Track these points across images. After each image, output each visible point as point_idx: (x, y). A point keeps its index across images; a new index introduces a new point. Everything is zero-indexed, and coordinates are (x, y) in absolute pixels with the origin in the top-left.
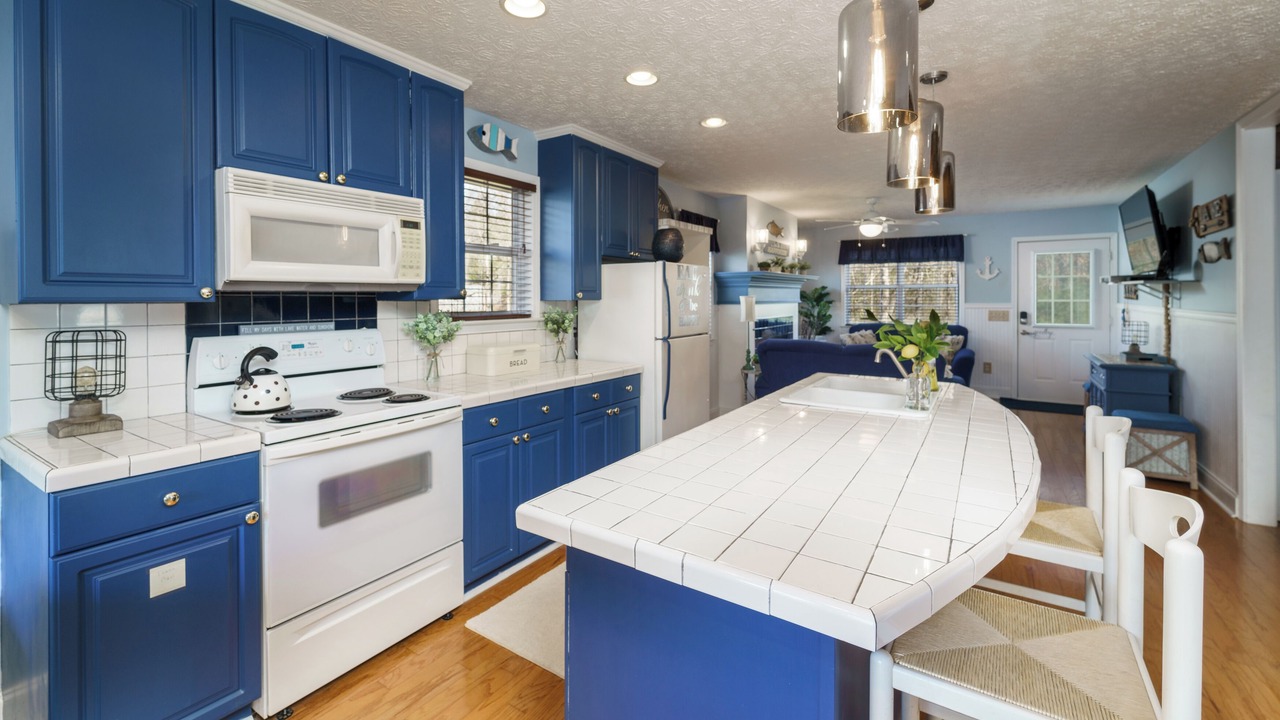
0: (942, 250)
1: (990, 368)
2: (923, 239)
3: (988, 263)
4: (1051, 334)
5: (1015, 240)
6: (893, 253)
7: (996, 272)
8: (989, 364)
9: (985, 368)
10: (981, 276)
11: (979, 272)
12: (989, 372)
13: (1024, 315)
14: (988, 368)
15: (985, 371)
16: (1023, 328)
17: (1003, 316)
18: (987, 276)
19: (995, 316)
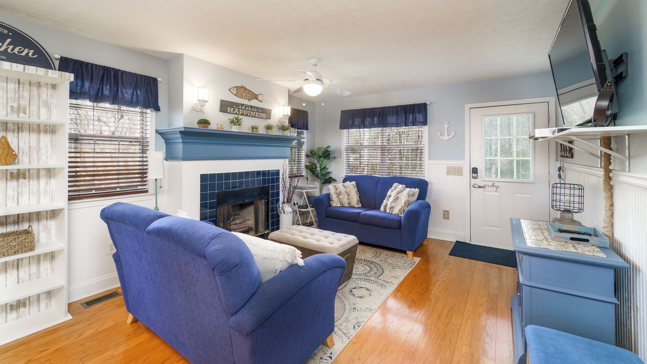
0: (411, 116)
1: (448, 215)
2: (397, 107)
3: (446, 126)
4: (497, 187)
5: (467, 106)
6: (376, 119)
7: (453, 133)
8: (448, 212)
9: (444, 215)
10: (441, 137)
11: (439, 133)
12: (448, 218)
13: (475, 171)
14: (446, 215)
15: (445, 218)
16: (474, 181)
17: (458, 171)
18: (446, 137)
19: (453, 171)
